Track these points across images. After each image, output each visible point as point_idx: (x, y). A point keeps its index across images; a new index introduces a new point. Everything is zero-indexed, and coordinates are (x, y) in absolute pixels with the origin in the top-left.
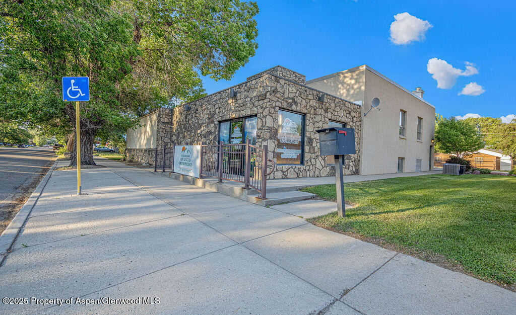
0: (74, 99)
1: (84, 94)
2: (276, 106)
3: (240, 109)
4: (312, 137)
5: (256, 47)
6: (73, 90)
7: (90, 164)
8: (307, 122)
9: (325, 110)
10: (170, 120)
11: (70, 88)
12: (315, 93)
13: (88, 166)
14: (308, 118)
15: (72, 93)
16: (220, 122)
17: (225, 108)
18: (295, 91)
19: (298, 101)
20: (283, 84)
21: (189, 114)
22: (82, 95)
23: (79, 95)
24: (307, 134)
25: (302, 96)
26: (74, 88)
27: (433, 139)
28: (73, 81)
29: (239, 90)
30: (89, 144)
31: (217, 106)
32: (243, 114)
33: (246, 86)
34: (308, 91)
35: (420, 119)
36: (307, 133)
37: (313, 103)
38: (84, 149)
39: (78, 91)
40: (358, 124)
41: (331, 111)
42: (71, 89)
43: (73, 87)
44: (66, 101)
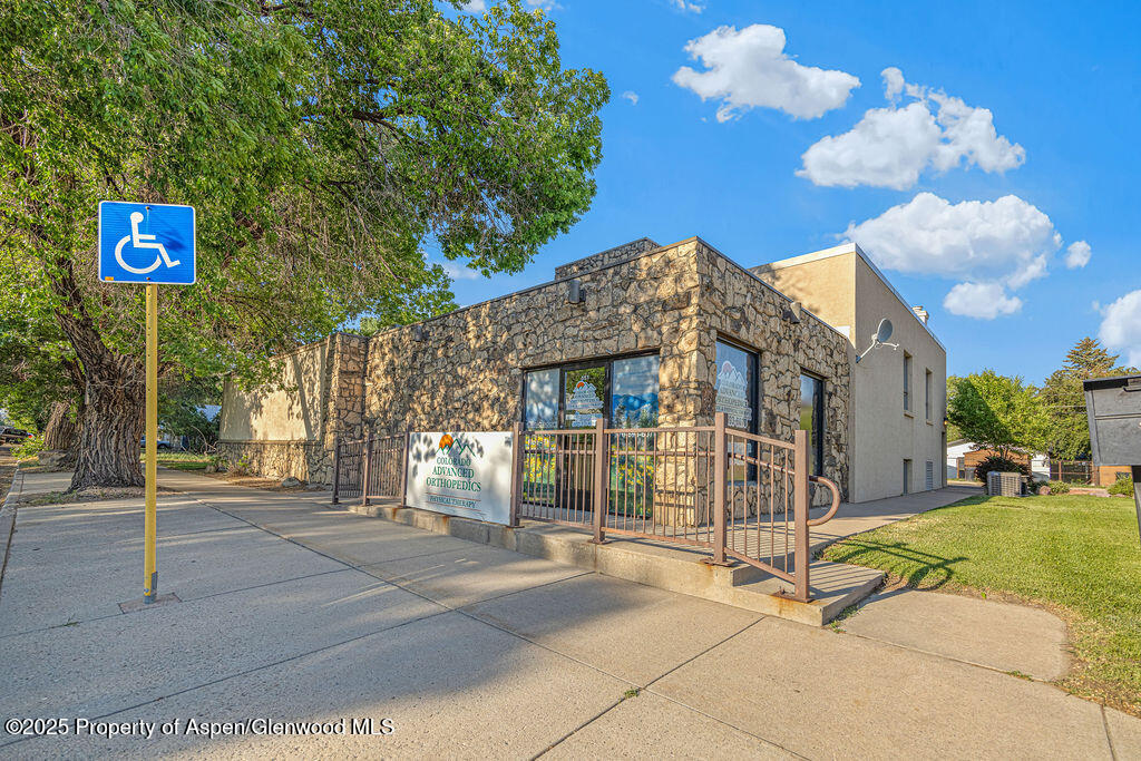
0: (142, 277)
1: (177, 263)
2: (711, 327)
3: (597, 334)
4: (775, 411)
5: (593, 192)
6: (137, 244)
7: (132, 485)
8: (765, 374)
9: (794, 345)
10: (362, 366)
11: (127, 239)
12: (778, 300)
13: (125, 490)
14: (768, 363)
15: (131, 254)
16: (527, 370)
17: (545, 333)
18: (744, 291)
19: (751, 318)
20: (723, 269)
21: (425, 351)
22: (170, 264)
23: (158, 262)
24: (767, 403)
25: (757, 305)
26: (139, 240)
27: (945, 419)
28: (136, 218)
29: (593, 285)
30: (132, 427)
31: (517, 329)
32: (609, 347)
33: (616, 273)
34: (767, 293)
35: (928, 373)
36: (767, 399)
37: (776, 325)
38: (117, 443)
39: (157, 252)
40: (845, 380)
41: (804, 347)
42: (131, 242)
43: (137, 236)
44: (109, 280)
